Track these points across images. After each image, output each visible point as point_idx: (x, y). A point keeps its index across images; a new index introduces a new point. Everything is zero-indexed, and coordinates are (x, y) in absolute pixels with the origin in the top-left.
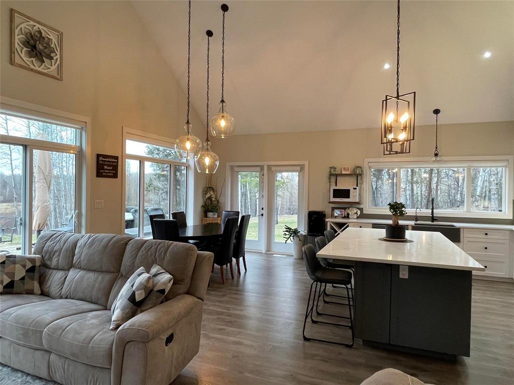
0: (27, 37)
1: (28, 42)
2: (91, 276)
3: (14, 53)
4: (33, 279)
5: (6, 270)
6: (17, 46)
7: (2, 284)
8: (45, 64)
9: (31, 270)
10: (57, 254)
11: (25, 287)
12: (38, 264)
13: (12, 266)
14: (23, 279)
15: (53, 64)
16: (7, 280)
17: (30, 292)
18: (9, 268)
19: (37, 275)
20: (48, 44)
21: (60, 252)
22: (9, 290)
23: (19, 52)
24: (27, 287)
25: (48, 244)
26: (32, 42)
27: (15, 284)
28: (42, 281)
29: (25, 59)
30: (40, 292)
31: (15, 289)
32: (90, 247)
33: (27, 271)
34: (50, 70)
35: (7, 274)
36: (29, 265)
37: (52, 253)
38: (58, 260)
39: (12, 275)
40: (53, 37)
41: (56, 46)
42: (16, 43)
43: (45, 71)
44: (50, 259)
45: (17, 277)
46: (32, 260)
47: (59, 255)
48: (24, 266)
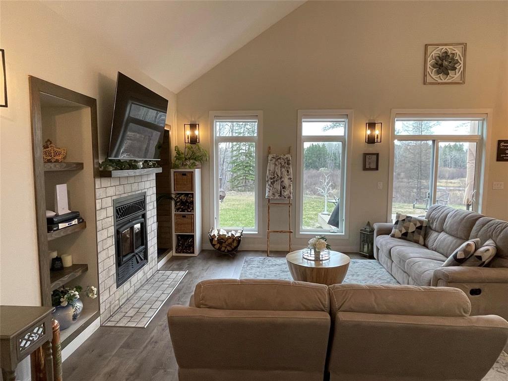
0: (436, 60)
1: (437, 64)
2: (450, 238)
3: (426, 75)
4: (420, 234)
5: (405, 225)
6: (428, 70)
7: (401, 232)
8: (450, 75)
9: (420, 228)
10: (436, 220)
11: (414, 238)
12: (424, 225)
13: (408, 223)
14: (413, 232)
15: (457, 73)
16: (404, 231)
17: (417, 242)
18: (406, 224)
19: (423, 232)
20: (453, 59)
21: (438, 219)
22: (403, 237)
23: (430, 73)
24: (416, 237)
25: (434, 212)
26: (440, 62)
27: (409, 234)
28: (426, 237)
29: (434, 77)
30: (423, 244)
31: (408, 237)
32: (453, 218)
33: (417, 228)
34: (454, 78)
35: (405, 227)
36: (418, 225)
37: (434, 219)
38: (436, 225)
39: (407, 228)
40: (458, 51)
41: (460, 57)
42: (428, 67)
43: (450, 81)
44: (432, 223)
45: (410, 231)
46: (421, 222)
47: (437, 221)
48: (415, 225)
